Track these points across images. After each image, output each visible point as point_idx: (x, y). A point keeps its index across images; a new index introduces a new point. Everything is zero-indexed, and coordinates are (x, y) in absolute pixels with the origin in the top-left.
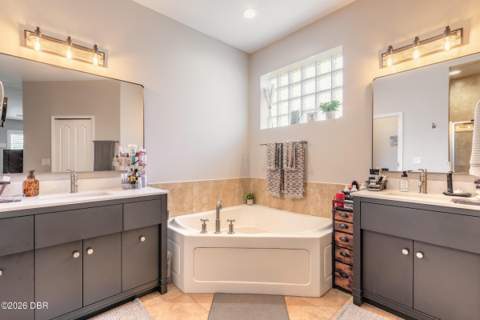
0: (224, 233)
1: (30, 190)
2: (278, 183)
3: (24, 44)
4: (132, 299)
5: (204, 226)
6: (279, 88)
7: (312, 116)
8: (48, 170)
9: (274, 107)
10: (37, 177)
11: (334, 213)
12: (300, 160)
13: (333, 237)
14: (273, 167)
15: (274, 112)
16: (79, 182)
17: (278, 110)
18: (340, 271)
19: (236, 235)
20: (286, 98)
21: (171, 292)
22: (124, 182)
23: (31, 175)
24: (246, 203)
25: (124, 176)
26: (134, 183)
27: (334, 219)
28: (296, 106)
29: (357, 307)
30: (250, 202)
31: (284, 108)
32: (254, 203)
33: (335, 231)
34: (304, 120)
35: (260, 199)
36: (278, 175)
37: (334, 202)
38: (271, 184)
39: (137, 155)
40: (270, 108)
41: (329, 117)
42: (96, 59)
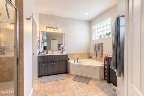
0: (79, 63)
1: (47, 53)
2: (96, 54)
3: (46, 29)
4: (61, 73)
5: (75, 62)
6: (98, 29)
7: (104, 36)
8: (50, 50)
9: (96, 34)
10: (48, 51)
11: (105, 61)
12: (101, 48)
13: (105, 67)
14: (94, 50)
15: (96, 35)
16: (54, 52)
17: (97, 35)
18: (106, 75)
19: (81, 64)
20: (102, 31)
21: (68, 74)
22: (61, 52)
23: (47, 51)
24: (89, 59)
25: (61, 51)
26: (62, 52)
27: (105, 63)
28: (101, 34)
29: (108, 84)
30: (90, 58)
31: (99, 34)
32: (91, 59)
33: (105, 65)
34: (102, 37)
35: (92, 58)
36: (96, 52)
37: (105, 58)
38: (94, 54)
39: (63, 47)
40: (95, 34)
41: (108, 37)
42: (56, 30)
